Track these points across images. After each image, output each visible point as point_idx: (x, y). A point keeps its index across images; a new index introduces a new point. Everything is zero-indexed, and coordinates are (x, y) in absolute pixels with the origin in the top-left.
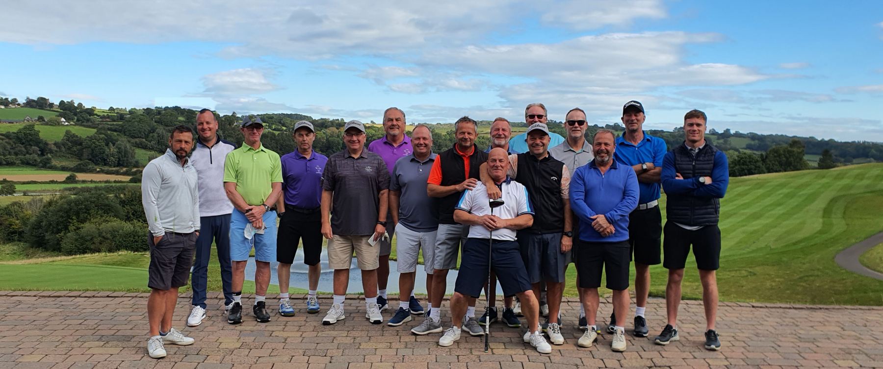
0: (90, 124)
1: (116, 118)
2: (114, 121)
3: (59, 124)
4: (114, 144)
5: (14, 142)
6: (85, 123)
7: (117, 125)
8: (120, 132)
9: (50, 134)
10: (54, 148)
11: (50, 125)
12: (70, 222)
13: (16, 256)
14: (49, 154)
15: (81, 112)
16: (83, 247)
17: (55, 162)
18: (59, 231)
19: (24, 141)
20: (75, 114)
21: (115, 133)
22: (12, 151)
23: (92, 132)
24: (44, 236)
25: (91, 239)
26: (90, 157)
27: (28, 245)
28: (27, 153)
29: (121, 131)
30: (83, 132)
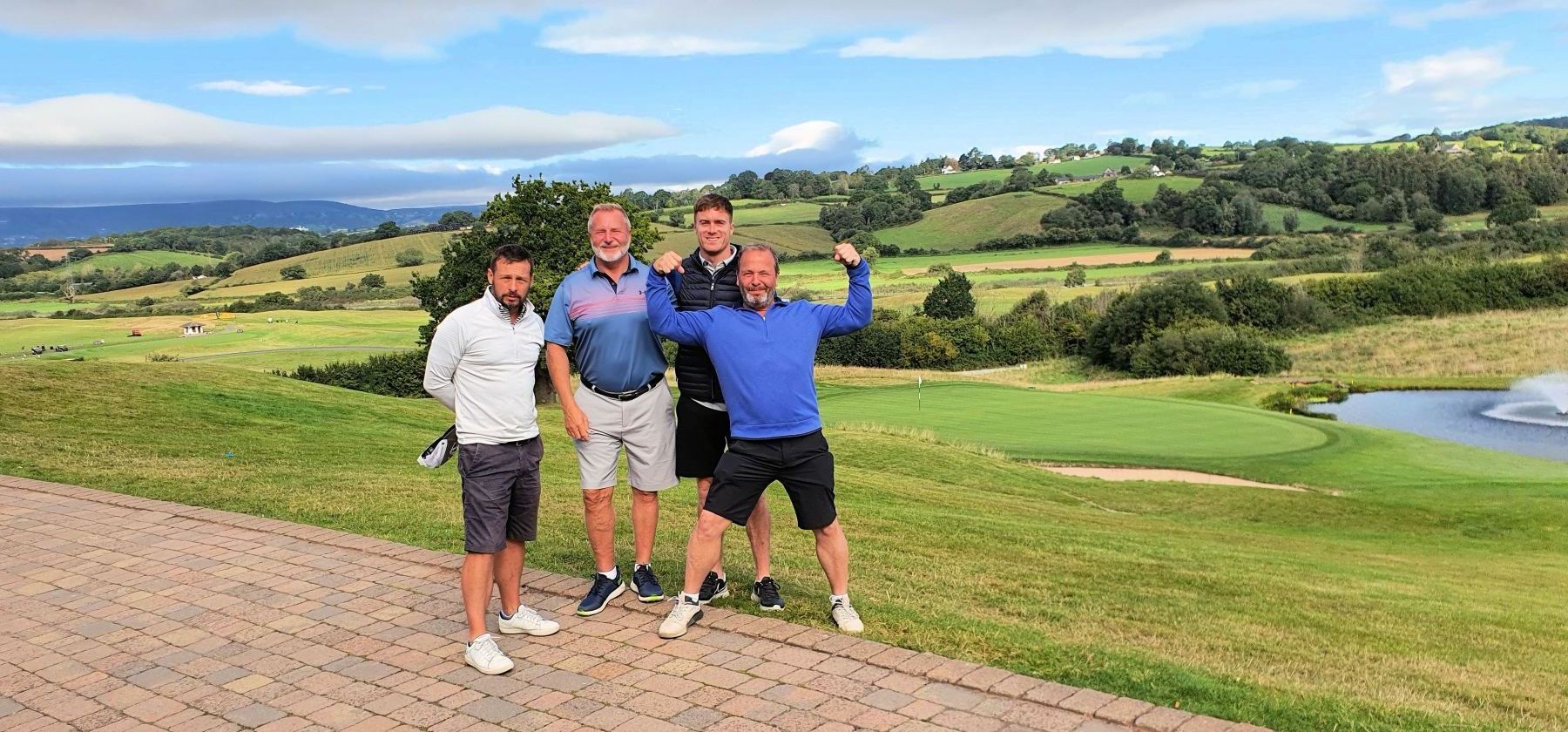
0: (1194, 171)
1: (1233, 159)
2: (1230, 163)
3: (1149, 175)
4: (1229, 200)
5: (1089, 208)
6: (1186, 172)
7: (1234, 169)
8: (1239, 180)
9: (1137, 192)
10: (1142, 212)
11: (1139, 178)
12: (1144, 327)
13: (1073, 377)
14: (1135, 223)
15: (1182, 154)
16: (1163, 365)
17: (1143, 234)
18: (1129, 341)
19: (1102, 205)
20: (1173, 159)
21: (1232, 183)
22: (1086, 221)
23: (1196, 183)
24: (1109, 348)
25: (1174, 354)
26: (1194, 223)
27: (1089, 360)
28: (1107, 223)
29: (1240, 178)
30: (1183, 185)
